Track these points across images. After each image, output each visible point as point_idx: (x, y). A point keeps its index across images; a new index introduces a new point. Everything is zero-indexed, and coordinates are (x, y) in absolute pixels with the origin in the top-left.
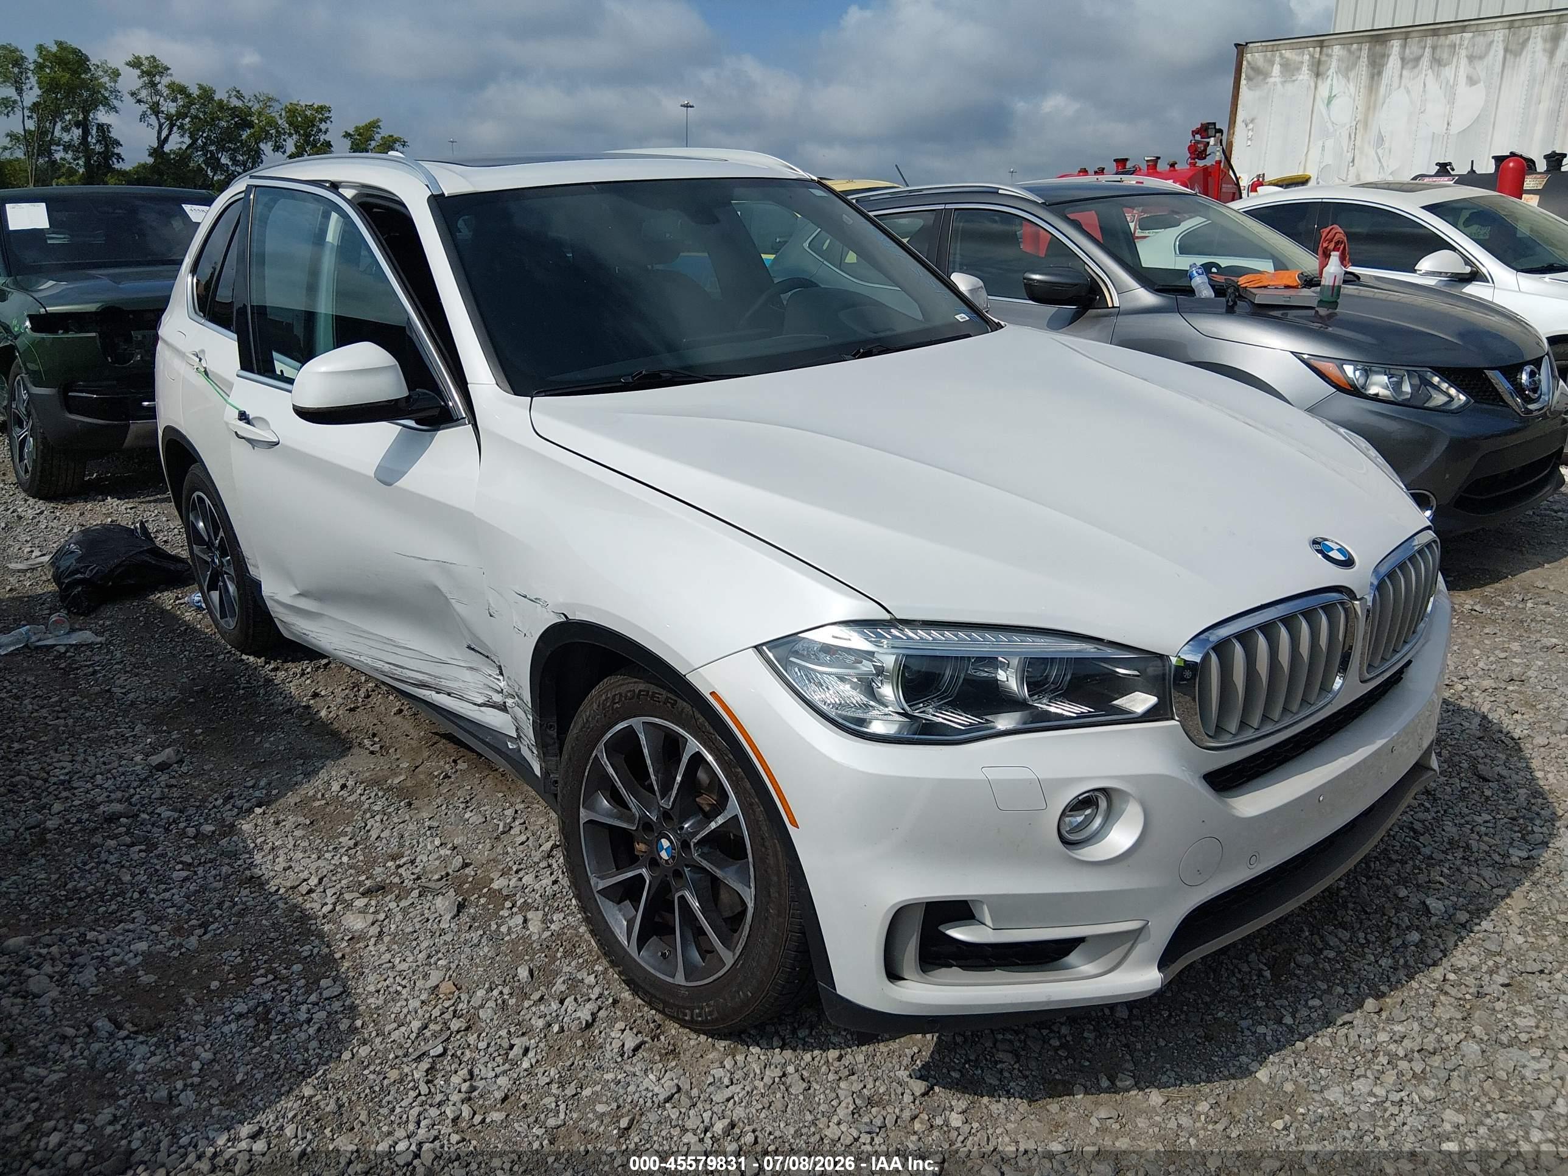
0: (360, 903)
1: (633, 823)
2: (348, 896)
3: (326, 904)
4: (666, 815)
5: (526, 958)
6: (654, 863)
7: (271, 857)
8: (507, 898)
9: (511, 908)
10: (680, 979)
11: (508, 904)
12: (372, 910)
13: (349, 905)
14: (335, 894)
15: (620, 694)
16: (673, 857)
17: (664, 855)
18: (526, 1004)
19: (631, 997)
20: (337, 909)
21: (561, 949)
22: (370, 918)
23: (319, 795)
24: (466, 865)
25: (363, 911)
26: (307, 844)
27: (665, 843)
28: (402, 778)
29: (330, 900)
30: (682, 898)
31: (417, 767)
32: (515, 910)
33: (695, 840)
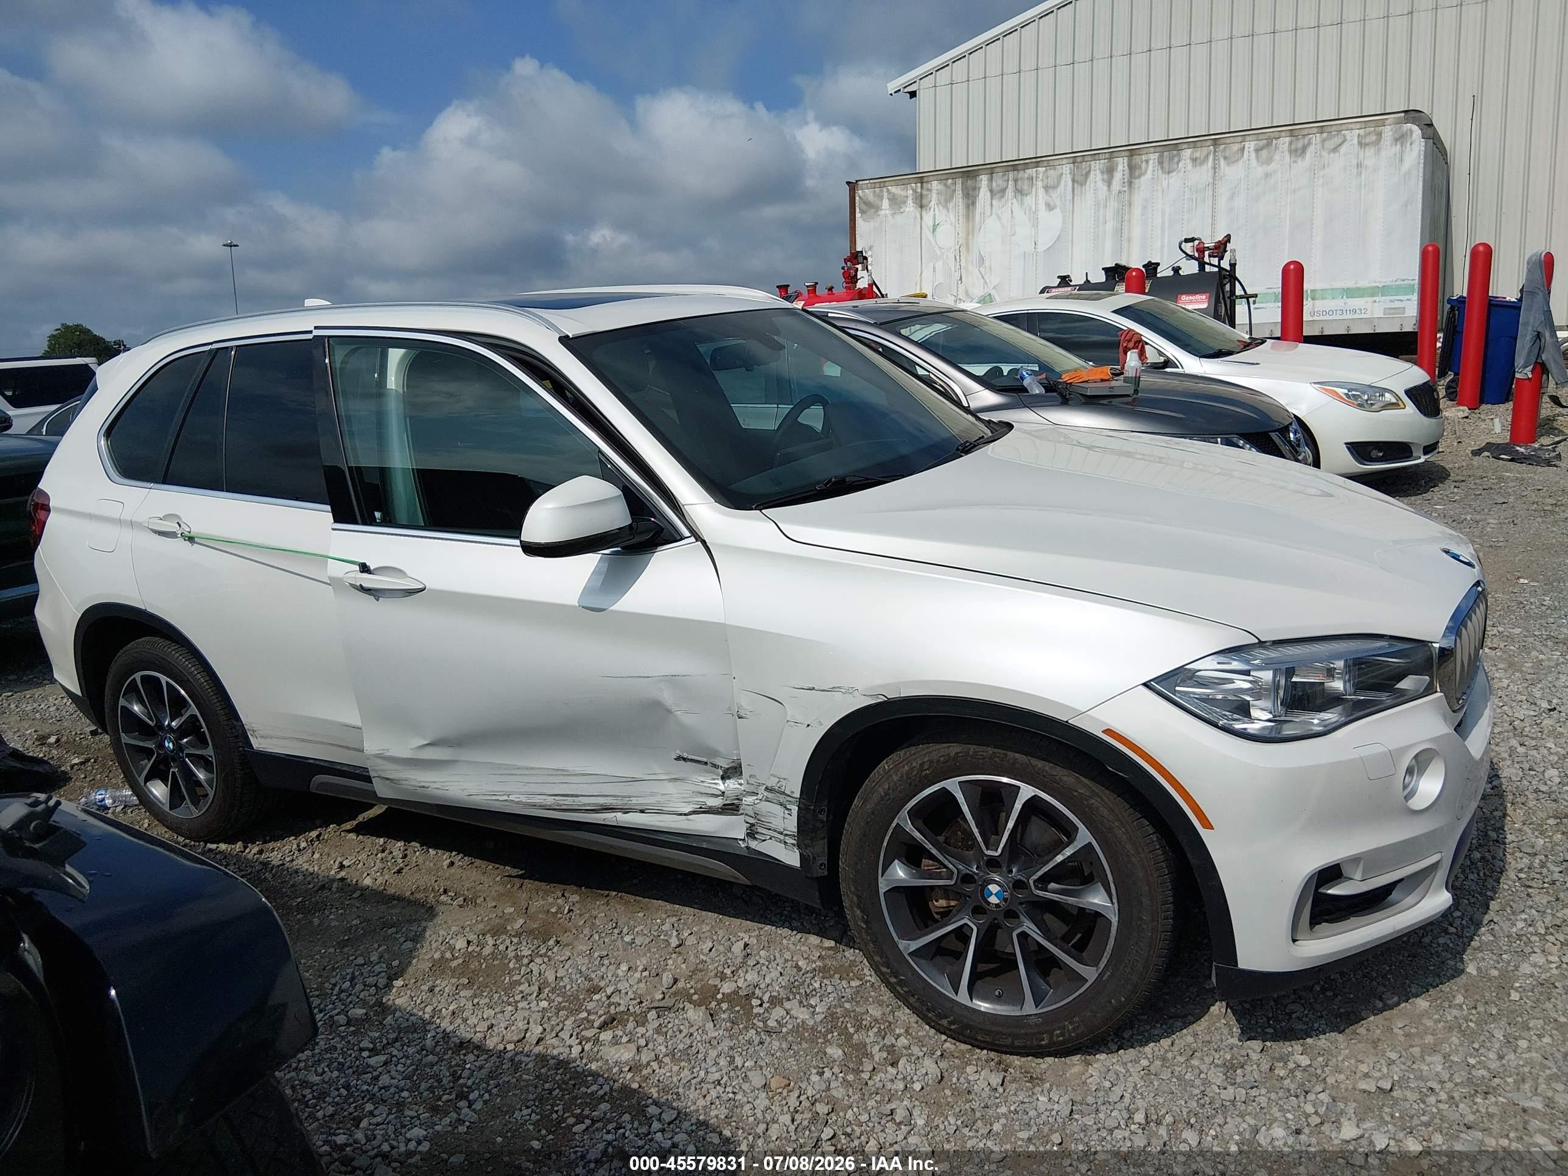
0: (606, 1036)
1: (951, 878)
2: (588, 1034)
3: (570, 1047)
4: (993, 864)
5: (820, 1041)
6: (979, 910)
7: (459, 1021)
8: (748, 997)
9: (761, 1005)
10: (1029, 1008)
11: (755, 1002)
12: (625, 1039)
13: (596, 1041)
14: (571, 1036)
15: (931, 762)
16: (1005, 900)
17: (993, 900)
18: (865, 1076)
19: (953, 1047)
20: (587, 1047)
21: (849, 1025)
22: (633, 1047)
23: (448, 955)
24: (676, 981)
25: (616, 1041)
26: (487, 1000)
27: (994, 888)
28: (521, 921)
29: (574, 1041)
30: (1023, 936)
31: (527, 909)
32: (766, 1005)
33: (1035, 877)
